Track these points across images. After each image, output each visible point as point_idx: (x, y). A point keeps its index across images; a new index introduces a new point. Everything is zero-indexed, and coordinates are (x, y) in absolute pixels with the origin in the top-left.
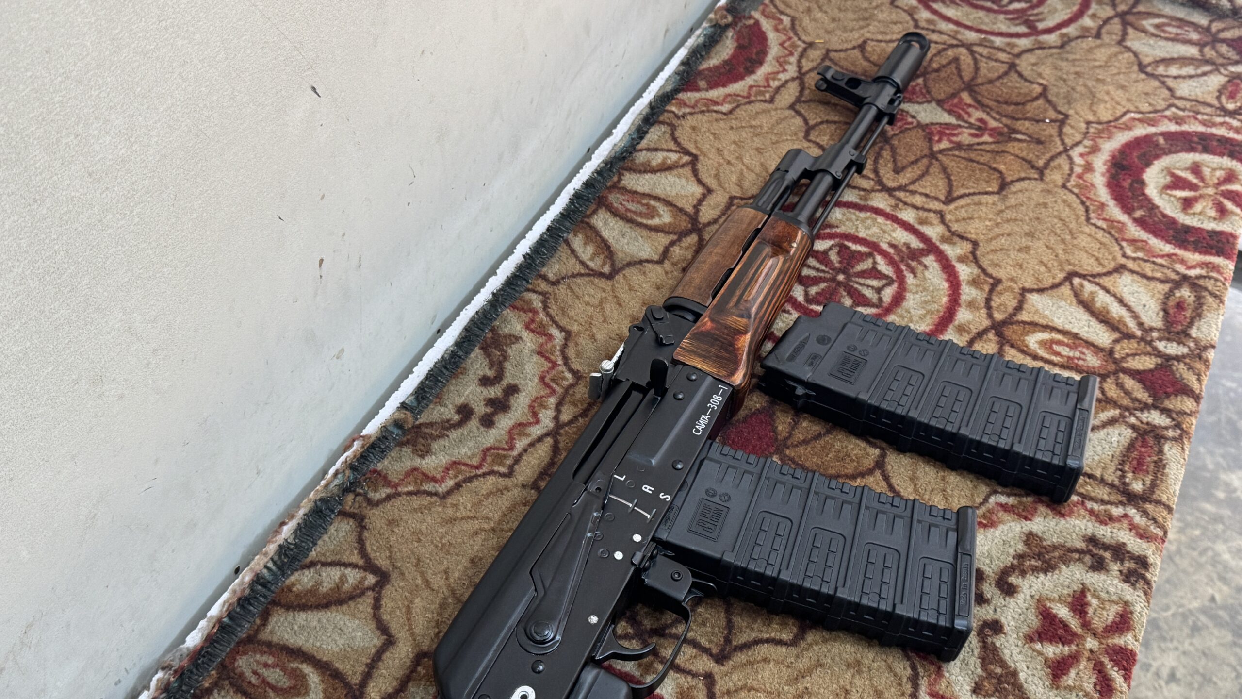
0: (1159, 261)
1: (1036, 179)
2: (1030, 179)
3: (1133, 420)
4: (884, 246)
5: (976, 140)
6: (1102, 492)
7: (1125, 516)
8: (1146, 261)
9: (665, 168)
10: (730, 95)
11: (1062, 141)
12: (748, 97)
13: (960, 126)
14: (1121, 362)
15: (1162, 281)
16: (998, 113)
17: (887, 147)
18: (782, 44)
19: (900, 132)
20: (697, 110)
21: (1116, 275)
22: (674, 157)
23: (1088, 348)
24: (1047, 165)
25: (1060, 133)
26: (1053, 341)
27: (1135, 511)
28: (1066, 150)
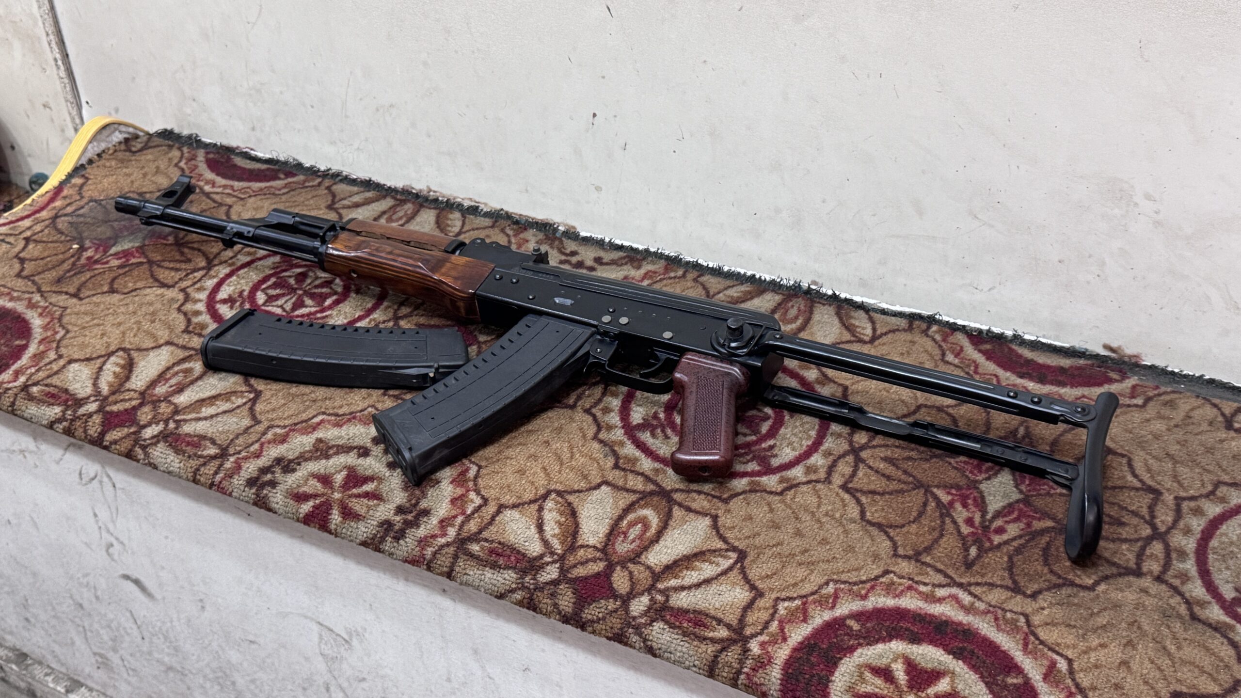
0: (774, 625)
1: (895, 550)
2: (895, 547)
3: (548, 559)
4: (771, 442)
5: (960, 521)
6: (472, 526)
7: (444, 535)
8: (773, 615)
9: (849, 328)
10: (974, 362)
11: (978, 584)
12: (976, 372)
13: (984, 512)
14: (623, 567)
15: (742, 620)
16: (1023, 546)
17: (928, 457)
18: (1084, 396)
19: (956, 468)
20: (943, 344)
21: (747, 587)
22: (869, 331)
23: (639, 546)
24: (923, 563)
25: (992, 585)
26: (646, 527)
27: (449, 540)
28: (960, 585)
